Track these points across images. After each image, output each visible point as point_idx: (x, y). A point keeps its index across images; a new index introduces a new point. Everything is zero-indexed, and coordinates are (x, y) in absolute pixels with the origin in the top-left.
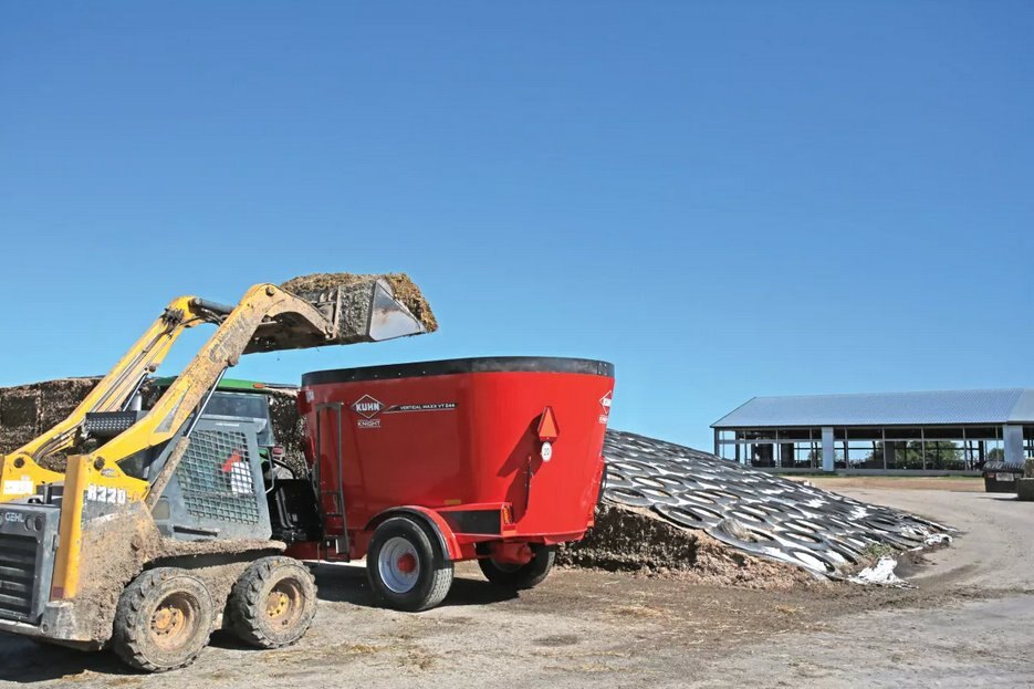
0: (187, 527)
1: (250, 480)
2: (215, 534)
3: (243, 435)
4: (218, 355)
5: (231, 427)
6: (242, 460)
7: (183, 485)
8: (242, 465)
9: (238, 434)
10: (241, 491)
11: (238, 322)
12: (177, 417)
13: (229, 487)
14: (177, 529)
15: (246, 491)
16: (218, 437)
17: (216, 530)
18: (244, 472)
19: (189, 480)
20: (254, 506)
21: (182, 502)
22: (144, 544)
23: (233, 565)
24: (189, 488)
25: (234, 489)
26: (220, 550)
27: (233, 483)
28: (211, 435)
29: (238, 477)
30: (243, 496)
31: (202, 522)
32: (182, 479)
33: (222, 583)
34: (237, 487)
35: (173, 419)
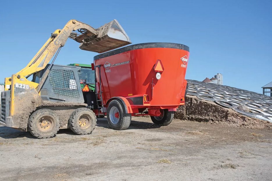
0: (54, 98)
1: (76, 85)
2: (64, 101)
3: (73, 71)
4: (57, 43)
5: (69, 69)
6: (73, 79)
7: (52, 86)
8: (73, 80)
9: (71, 71)
10: (73, 88)
11: (63, 32)
12: (45, 63)
13: (69, 87)
14: (50, 98)
15: (75, 88)
16: (64, 71)
17: (64, 99)
18: (73, 83)
19: (54, 84)
20: (78, 93)
21: (52, 91)
22: (36, 101)
23: (71, 110)
24: (55, 86)
25: (70, 88)
26: (63, 105)
27: (70, 86)
28: (61, 71)
29: (72, 84)
30: (73, 90)
31: (59, 97)
32: (52, 84)
33: (67, 115)
34: (71, 87)
35: (43, 63)
